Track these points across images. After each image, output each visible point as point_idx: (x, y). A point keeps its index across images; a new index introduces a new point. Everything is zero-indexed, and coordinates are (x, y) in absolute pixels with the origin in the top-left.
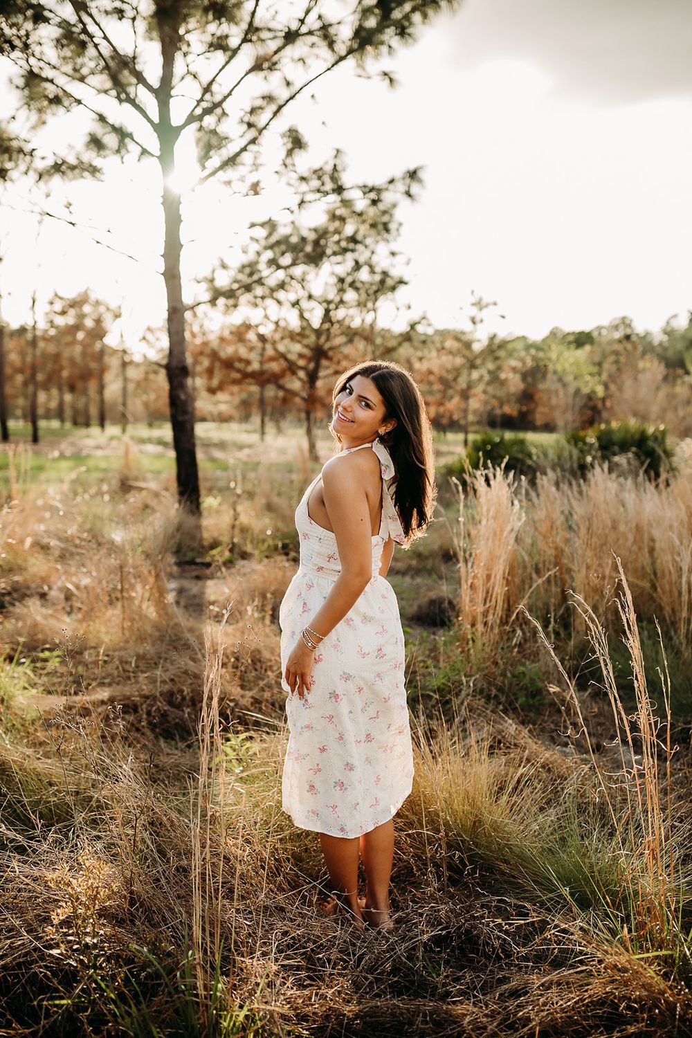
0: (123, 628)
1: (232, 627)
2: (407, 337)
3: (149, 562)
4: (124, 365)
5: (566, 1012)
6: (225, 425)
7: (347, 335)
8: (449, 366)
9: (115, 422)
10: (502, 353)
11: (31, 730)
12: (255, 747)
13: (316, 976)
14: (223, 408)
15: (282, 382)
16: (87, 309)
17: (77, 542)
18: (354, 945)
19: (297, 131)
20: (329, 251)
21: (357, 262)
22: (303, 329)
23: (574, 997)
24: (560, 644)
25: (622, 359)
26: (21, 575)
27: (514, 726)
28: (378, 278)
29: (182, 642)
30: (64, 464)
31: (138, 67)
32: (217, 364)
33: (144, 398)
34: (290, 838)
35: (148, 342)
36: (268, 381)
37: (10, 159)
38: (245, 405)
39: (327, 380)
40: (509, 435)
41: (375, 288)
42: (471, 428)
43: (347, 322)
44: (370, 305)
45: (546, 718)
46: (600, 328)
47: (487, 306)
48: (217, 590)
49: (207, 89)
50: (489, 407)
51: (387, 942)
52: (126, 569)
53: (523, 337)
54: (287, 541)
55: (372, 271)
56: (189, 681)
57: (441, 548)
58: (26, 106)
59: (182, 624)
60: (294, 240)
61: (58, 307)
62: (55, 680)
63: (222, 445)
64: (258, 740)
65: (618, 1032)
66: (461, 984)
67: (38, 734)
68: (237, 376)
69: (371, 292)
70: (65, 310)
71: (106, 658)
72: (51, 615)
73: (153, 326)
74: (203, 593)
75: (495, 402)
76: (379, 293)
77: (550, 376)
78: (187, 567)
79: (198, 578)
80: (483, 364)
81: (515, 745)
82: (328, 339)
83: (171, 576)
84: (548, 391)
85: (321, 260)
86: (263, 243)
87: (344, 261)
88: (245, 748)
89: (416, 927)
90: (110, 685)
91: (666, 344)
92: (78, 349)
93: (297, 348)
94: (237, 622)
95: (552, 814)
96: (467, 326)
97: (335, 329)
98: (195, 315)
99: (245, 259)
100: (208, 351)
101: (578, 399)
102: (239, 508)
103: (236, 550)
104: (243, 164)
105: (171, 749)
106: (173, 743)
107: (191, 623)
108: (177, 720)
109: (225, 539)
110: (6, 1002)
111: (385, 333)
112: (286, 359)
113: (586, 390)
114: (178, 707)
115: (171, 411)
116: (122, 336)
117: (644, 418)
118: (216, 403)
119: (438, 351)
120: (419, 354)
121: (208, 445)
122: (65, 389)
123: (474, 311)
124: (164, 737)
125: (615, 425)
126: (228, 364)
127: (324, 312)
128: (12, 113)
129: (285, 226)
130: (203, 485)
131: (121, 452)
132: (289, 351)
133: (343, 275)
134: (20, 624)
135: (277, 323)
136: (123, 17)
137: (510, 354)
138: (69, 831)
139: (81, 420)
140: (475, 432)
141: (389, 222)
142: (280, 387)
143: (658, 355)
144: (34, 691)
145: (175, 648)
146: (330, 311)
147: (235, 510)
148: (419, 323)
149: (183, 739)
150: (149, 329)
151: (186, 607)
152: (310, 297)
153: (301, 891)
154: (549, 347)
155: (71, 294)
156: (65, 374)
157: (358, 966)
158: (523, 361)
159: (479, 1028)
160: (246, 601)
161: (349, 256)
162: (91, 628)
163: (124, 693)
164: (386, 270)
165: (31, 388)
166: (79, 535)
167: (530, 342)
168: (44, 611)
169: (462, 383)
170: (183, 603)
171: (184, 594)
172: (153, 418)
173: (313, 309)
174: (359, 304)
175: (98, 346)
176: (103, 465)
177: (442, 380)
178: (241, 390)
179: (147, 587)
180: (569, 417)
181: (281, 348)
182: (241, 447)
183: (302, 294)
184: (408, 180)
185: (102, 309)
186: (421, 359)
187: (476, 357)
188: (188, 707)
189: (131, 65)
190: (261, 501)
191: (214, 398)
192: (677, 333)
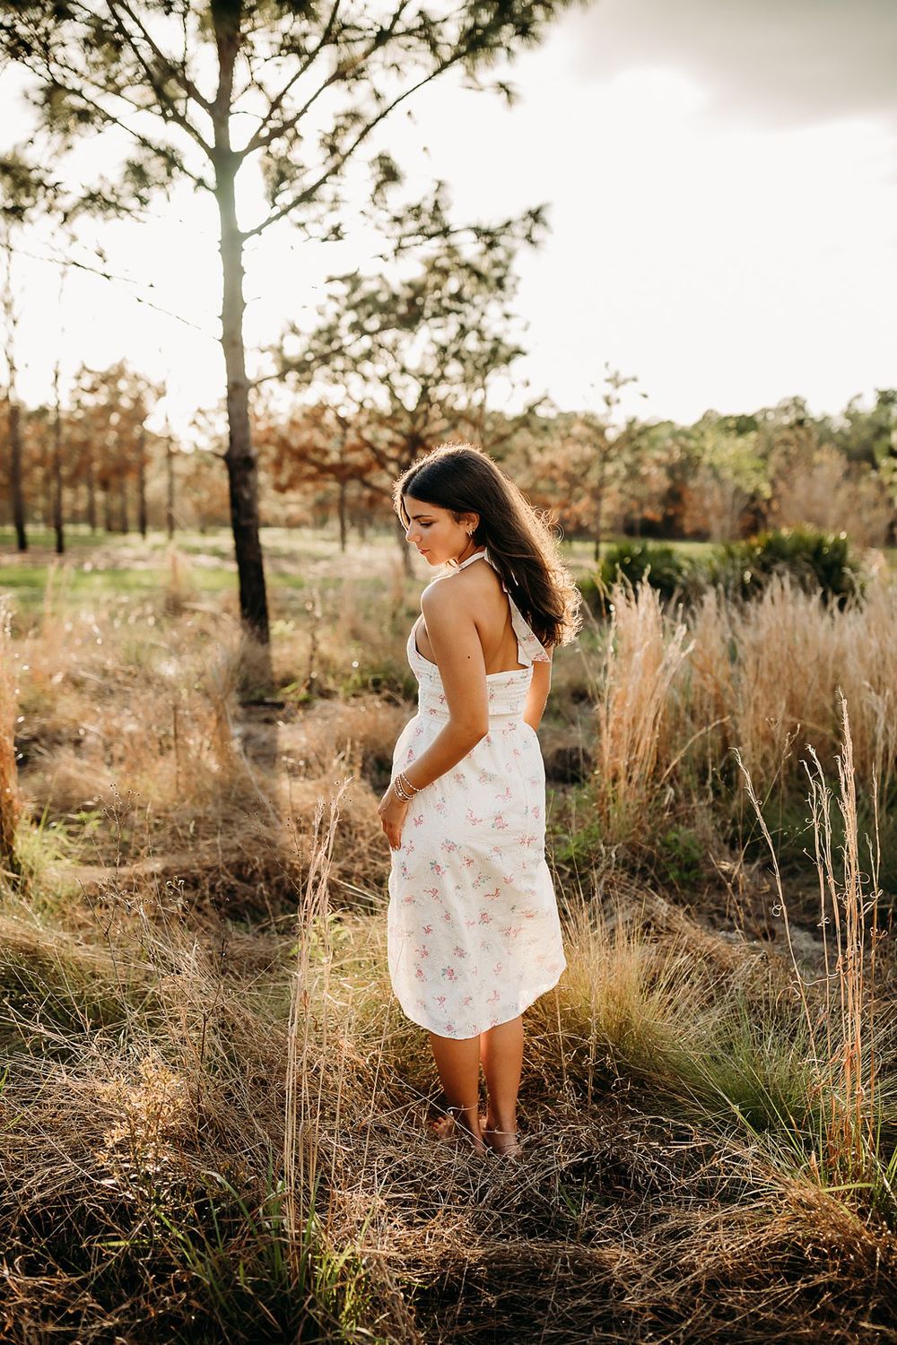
0: (178, 784)
1: (313, 782)
2: (525, 422)
3: (208, 702)
4: (170, 455)
5: (739, 1258)
6: (295, 531)
7: (449, 419)
8: (577, 458)
9: (158, 528)
10: (643, 442)
11: (68, 910)
12: (346, 931)
13: (428, 1212)
14: (294, 510)
15: (368, 477)
16: (123, 385)
17: (121, 677)
18: (474, 1174)
19: (388, 159)
20: (427, 313)
21: (462, 327)
22: (395, 411)
23: (749, 1238)
24: (721, 805)
25: (793, 450)
26: (48, 717)
27: (666, 906)
28: (488, 346)
29: (252, 802)
30: (98, 580)
31: (189, 77)
32: (287, 455)
33: (196, 497)
34: (392, 1044)
35: (199, 427)
36: (351, 476)
37: (28, 196)
38: (321, 506)
40: (653, 546)
41: (485, 359)
42: (603, 537)
43: (449, 403)
44: (478, 380)
45: (705, 896)
46: (765, 411)
47: (625, 382)
48: (292, 736)
49: (276, 105)
50: (625, 510)
51: (515, 1171)
52: (181, 712)
53: (669, 422)
54: (380, 676)
55: (481, 338)
56: (262, 850)
57: (570, 685)
58: (48, 127)
59: (253, 779)
60: (383, 298)
61: (87, 382)
62: (95, 848)
63: (292, 557)
64: (350, 922)
65: (803, 1282)
66: (608, 1223)
67: (78, 915)
68: (311, 469)
69: (480, 364)
70: (96, 386)
71: (157, 821)
72: (88, 768)
73: (204, 408)
74: (274, 741)
75: (635, 505)
76: (490, 366)
77: (703, 471)
78: (254, 708)
79: (268, 721)
80: (619, 455)
81: (668, 929)
82: (426, 423)
83: (236, 719)
84: (701, 490)
85: (417, 323)
86: (344, 302)
87: (447, 324)
88: (333, 932)
89: (551, 1153)
90: (162, 854)
91: (848, 432)
92: (112, 437)
93: (386, 435)
94: (319, 777)
95: (716, 1015)
96: (599, 409)
97: (435, 412)
98: (259, 394)
99: (323, 323)
100: (274, 438)
101: (738, 500)
102: (319, 635)
103: (315, 688)
104: (322, 201)
105: (241, 934)
106: (243, 925)
107: (263, 778)
108: (248, 898)
109: (301, 674)
110: (47, 1244)
111: (498, 417)
112: (373, 449)
113: (749, 490)
114: (250, 880)
115: (232, 513)
116: (167, 420)
117: (820, 523)
118: (285, 504)
119: (563, 439)
120: (539, 443)
121: (277, 555)
122: (97, 486)
123: (608, 389)
124: (231, 919)
125: (785, 532)
126: (301, 455)
127: (421, 389)
128: (30, 135)
129: (371, 279)
130: (272, 606)
131: (167, 565)
132: (377, 439)
133: (444, 342)
134: (49, 778)
135: (361, 404)
136: (171, 10)
137: (653, 444)
138: (119, 1034)
139: (116, 524)
140: (608, 541)
141: (505, 276)
142: (367, 485)
143: (838, 445)
144: (67, 861)
145: (243, 808)
146: (428, 388)
147: (313, 637)
148: (539, 403)
149: (256, 921)
150: (200, 411)
151: (254, 758)
152: (404, 370)
153: (407, 1109)
154: (703, 434)
155: (102, 365)
156: (96, 466)
157: (481, 1200)
158: (669, 451)
159: (631, 1277)
160: (329, 750)
161: (453, 318)
162: (138, 784)
163: (182, 864)
164: (498, 336)
165: (54, 486)
166: (123, 668)
167: (678, 429)
168: (78, 761)
169: (593, 478)
170: (250, 753)
171: (252, 742)
172: (207, 522)
173: (407, 385)
174: (465, 380)
175: (137, 432)
176: (146, 581)
177: (568, 476)
178: (317, 488)
179: (207, 733)
180: (727, 522)
181: (367, 435)
182: (316, 559)
183: (393, 366)
184: (530, 221)
185: (141, 386)
186: (541, 450)
187: (611, 447)
188: (261, 881)
189: (180, 74)
190: (344, 626)
191: (283, 498)
192: (862, 417)
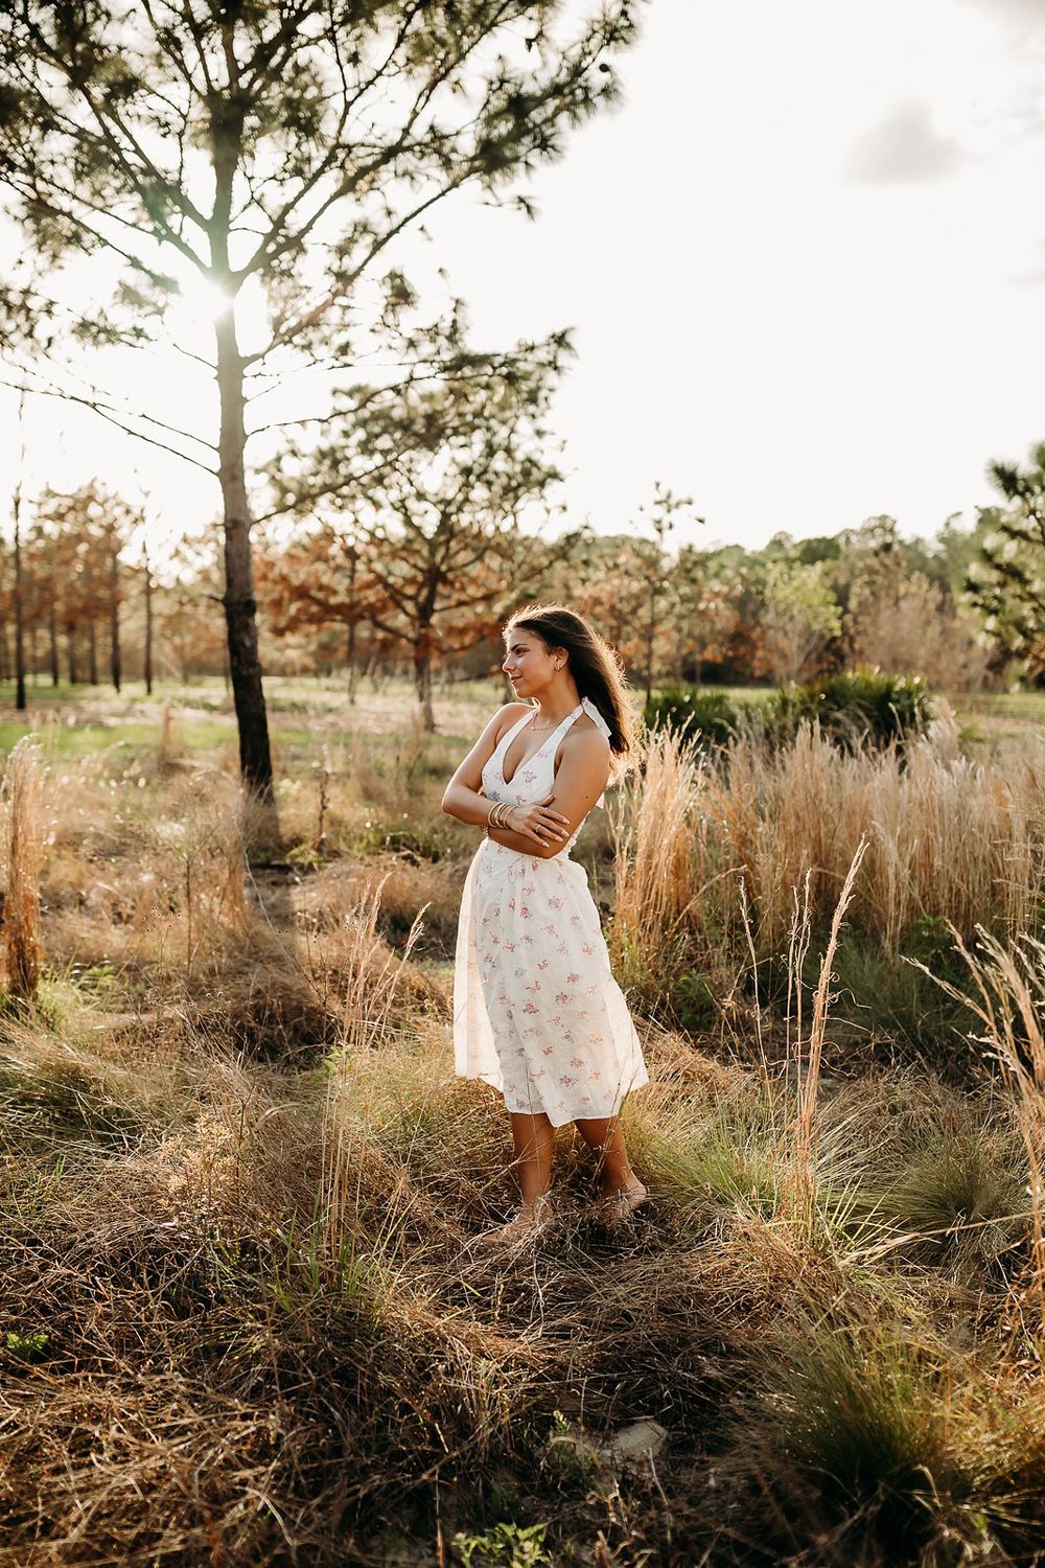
0: (190, 939)
1: (328, 936)
2: (563, 552)
4: (148, 592)
7: (476, 548)
8: (624, 593)
9: (134, 679)
10: (701, 573)
14: (293, 654)
15: (381, 617)
16: (94, 510)
19: (401, 277)
20: (448, 430)
21: (489, 445)
22: (410, 539)
25: (879, 579)
28: (519, 467)
29: (268, 954)
31: (186, 194)
32: (287, 594)
33: (177, 640)
35: (184, 559)
36: (362, 616)
37: (9, 318)
38: (325, 650)
39: (446, 613)
40: (705, 692)
41: (515, 482)
42: (655, 682)
43: (474, 531)
44: (507, 506)
46: (847, 534)
47: (677, 505)
48: (305, 898)
49: (279, 223)
50: (685, 651)
53: (737, 546)
54: (398, 834)
55: (511, 458)
56: (280, 994)
58: (37, 247)
60: (399, 413)
61: (51, 507)
68: (316, 610)
69: (509, 487)
70: (62, 513)
72: (95, 927)
73: (191, 535)
74: (288, 901)
75: (692, 644)
76: (521, 490)
77: (769, 607)
78: (262, 871)
79: (276, 884)
80: (674, 587)
82: (446, 555)
83: (247, 882)
85: (437, 441)
86: (351, 418)
87: (471, 442)
91: (943, 557)
92: (78, 570)
93: (402, 569)
94: (334, 931)
96: (649, 534)
97: (458, 541)
100: (273, 573)
101: (805, 639)
102: (328, 793)
103: (325, 849)
104: (327, 323)
109: (310, 834)
111: (531, 543)
112: (387, 586)
113: (817, 627)
115: (231, 659)
116: (144, 550)
118: (280, 650)
119: (609, 570)
120: (581, 576)
121: (279, 708)
122: (60, 627)
123: (659, 512)
126: (301, 593)
127: (441, 517)
130: (276, 765)
132: (391, 574)
133: (468, 463)
135: (372, 533)
137: (713, 575)
139: (83, 674)
140: (662, 687)
141: (536, 391)
142: (378, 625)
143: (930, 573)
144: (88, 1009)
145: (257, 960)
146: (449, 515)
147: (323, 796)
148: (579, 533)
150: (185, 540)
152: (420, 496)
155: (71, 487)
156: (60, 606)
158: (730, 584)
160: (342, 904)
161: (478, 435)
162: (148, 942)
164: (531, 456)
167: (747, 554)
168: (84, 920)
169: (644, 616)
172: (193, 669)
173: (425, 512)
174: (492, 506)
175: (109, 565)
177: (615, 613)
178: (321, 630)
180: (793, 665)
181: (378, 567)
182: (322, 712)
183: (409, 491)
184: (554, 346)
185: (116, 511)
186: (584, 581)
187: (664, 578)
188: (279, 1023)
189: (176, 192)
190: (355, 785)
191: (280, 642)
192: (959, 539)
